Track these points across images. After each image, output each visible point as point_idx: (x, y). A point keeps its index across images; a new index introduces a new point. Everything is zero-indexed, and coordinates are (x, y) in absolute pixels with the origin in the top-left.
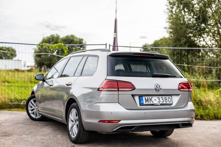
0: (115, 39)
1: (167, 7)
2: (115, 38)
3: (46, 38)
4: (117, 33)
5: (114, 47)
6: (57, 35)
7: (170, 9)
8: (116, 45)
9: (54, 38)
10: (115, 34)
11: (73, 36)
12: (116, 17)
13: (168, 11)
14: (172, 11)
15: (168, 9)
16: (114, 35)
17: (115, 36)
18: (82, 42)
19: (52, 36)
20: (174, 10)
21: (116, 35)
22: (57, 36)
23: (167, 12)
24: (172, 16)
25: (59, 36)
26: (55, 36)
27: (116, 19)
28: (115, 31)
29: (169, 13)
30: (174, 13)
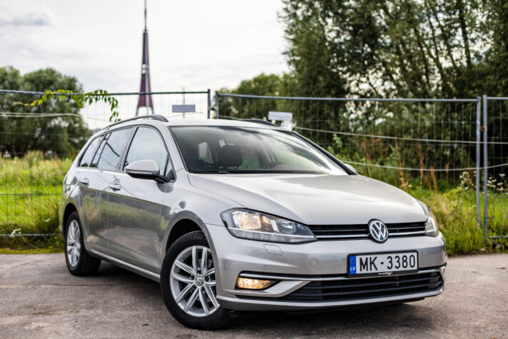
0: (145, 79)
1: (285, 6)
2: (143, 76)
4: (148, 63)
5: (143, 97)
7: (292, 11)
8: (147, 91)
10: (144, 66)
11: (51, 72)
12: (146, 27)
13: (285, 14)
14: (295, 15)
15: (286, 9)
16: (142, 69)
17: (144, 72)
18: (75, 85)
20: (299, 12)
21: (147, 69)
23: (285, 17)
24: (294, 25)
27: (146, 30)
28: (145, 60)
29: (290, 19)
30: (301, 19)
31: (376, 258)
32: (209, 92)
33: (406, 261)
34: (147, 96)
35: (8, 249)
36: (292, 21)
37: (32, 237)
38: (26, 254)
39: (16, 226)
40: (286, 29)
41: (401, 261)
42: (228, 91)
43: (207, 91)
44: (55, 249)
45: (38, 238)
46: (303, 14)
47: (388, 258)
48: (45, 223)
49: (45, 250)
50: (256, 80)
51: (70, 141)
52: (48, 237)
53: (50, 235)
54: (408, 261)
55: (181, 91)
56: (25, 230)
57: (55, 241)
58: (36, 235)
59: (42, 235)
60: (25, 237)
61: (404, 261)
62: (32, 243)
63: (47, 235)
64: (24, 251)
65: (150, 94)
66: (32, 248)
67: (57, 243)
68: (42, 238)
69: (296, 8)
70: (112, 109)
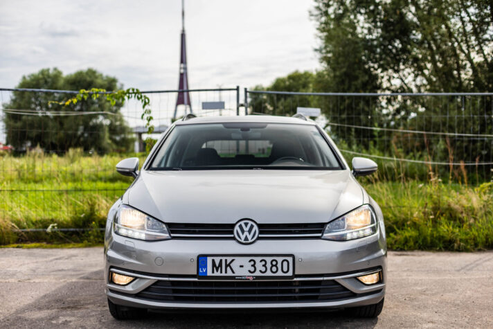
0: (183, 78)
1: (316, 4)
2: (182, 75)
3: (29, 76)
4: (186, 63)
5: (181, 96)
6: (55, 69)
7: (324, 9)
8: (185, 88)
9: (49, 76)
10: (182, 66)
13: (316, 12)
14: (326, 14)
15: (318, 8)
16: (181, 68)
17: (182, 71)
18: (115, 85)
19: (42, 72)
20: (331, 10)
21: (185, 69)
22: (55, 73)
23: (316, 16)
24: (326, 23)
25: (60, 73)
26: (51, 72)
27: (183, 31)
28: (183, 60)
29: (321, 17)
30: (333, 16)
31: (233, 260)
32: (238, 89)
33: (276, 266)
34: (185, 94)
35: (44, 244)
36: (323, 19)
37: (68, 231)
38: (62, 248)
39: (53, 221)
40: (318, 27)
41: (269, 266)
42: (263, 89)
43: (236, 88)
44: (90, 243)
45: (73, 233)
46: (335, 12)
47: (250, 261)
48: (80, 218)
49: (80, 245)
50: (290, 77)
51: (111, 138)
52: (83, 232)
53: (85, 229)
54: (279, 266)
55: (217, 88)
56: (60, 225)
57: (89, 235)
58: (72, 229)
59: (78, 230)
60: (61, 231)
61: (273, 266)
62: (67, 238)
63: (82, 230)
64: (60, 246)
65: (188, 91)
66: (68, 243)
67: (92, 237)
68: (77, 233)
69: (328, 6)
70: (144, 107)
